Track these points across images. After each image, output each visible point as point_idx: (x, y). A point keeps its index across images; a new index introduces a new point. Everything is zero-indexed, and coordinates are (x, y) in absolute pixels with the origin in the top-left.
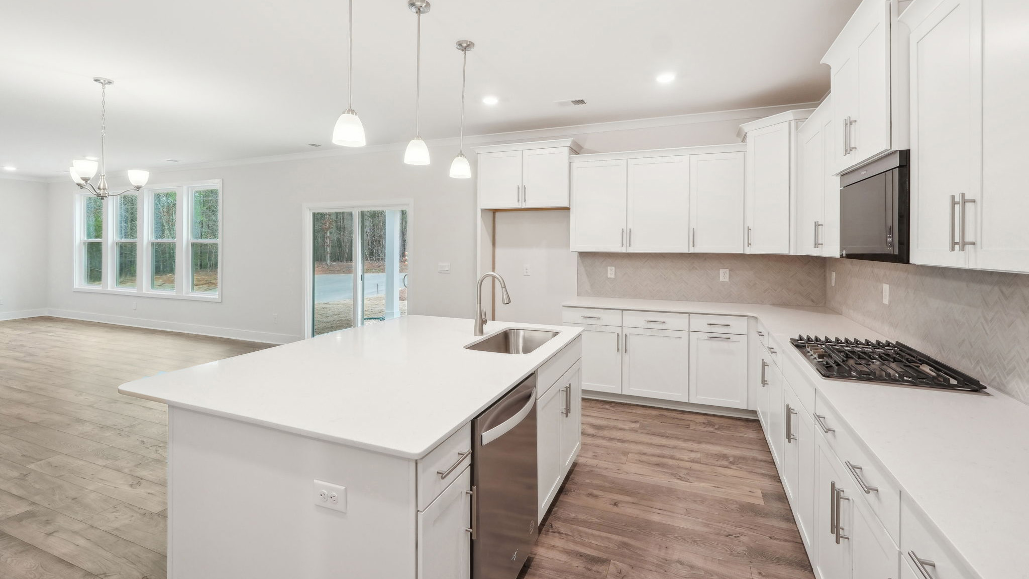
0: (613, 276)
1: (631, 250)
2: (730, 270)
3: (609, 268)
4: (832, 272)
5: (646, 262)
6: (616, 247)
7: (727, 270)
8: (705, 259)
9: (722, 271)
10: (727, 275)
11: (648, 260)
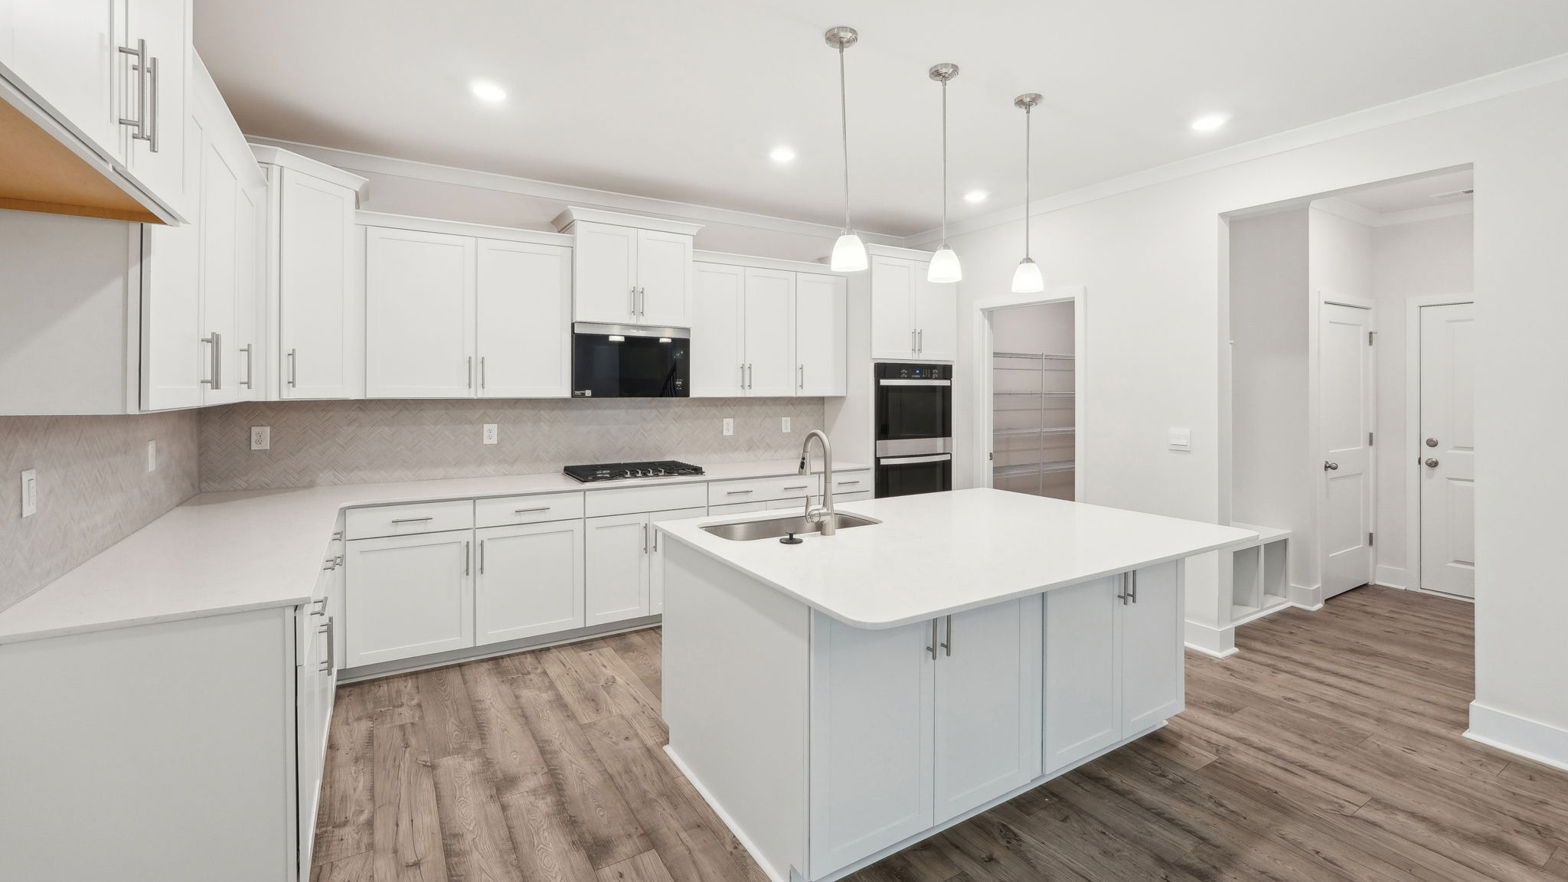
7: (154, 444)
9: (150, 447)
10: (154, 454)
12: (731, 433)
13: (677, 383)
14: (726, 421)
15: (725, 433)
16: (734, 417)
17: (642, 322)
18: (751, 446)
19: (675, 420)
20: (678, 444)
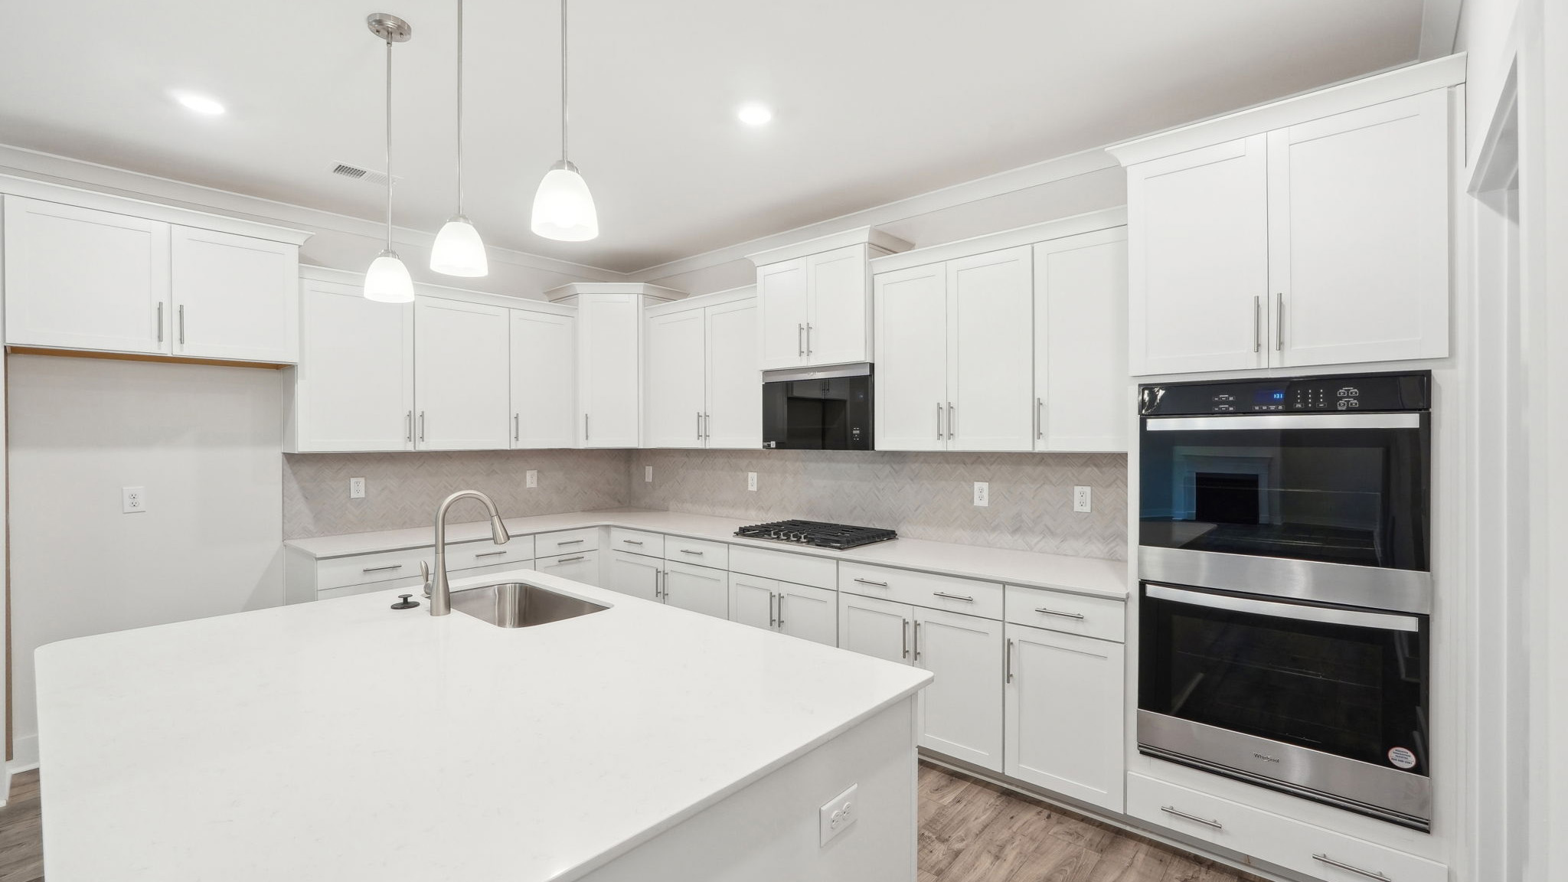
0: (362, 495)
1: (422, 447)
2: (538, 472)
3: (353, 480)
4: (647, 467)
5: (420, 466)
6: (397, 443)
7: (535, 472)
8: (508, 459)
9: (529, 474)
10: (535, 478)
11: (424, 462)
12: (985, 503)
13: (854, 432)
14: (977, 485)
15: (977, 502)
16: (989, 481)
17: (813, 362)
18: (1018, 528)
19: (912, 480)
20: (916, 510)
